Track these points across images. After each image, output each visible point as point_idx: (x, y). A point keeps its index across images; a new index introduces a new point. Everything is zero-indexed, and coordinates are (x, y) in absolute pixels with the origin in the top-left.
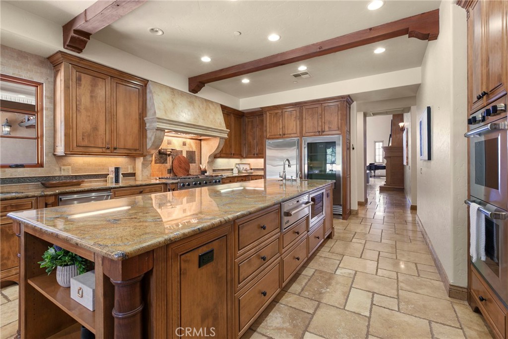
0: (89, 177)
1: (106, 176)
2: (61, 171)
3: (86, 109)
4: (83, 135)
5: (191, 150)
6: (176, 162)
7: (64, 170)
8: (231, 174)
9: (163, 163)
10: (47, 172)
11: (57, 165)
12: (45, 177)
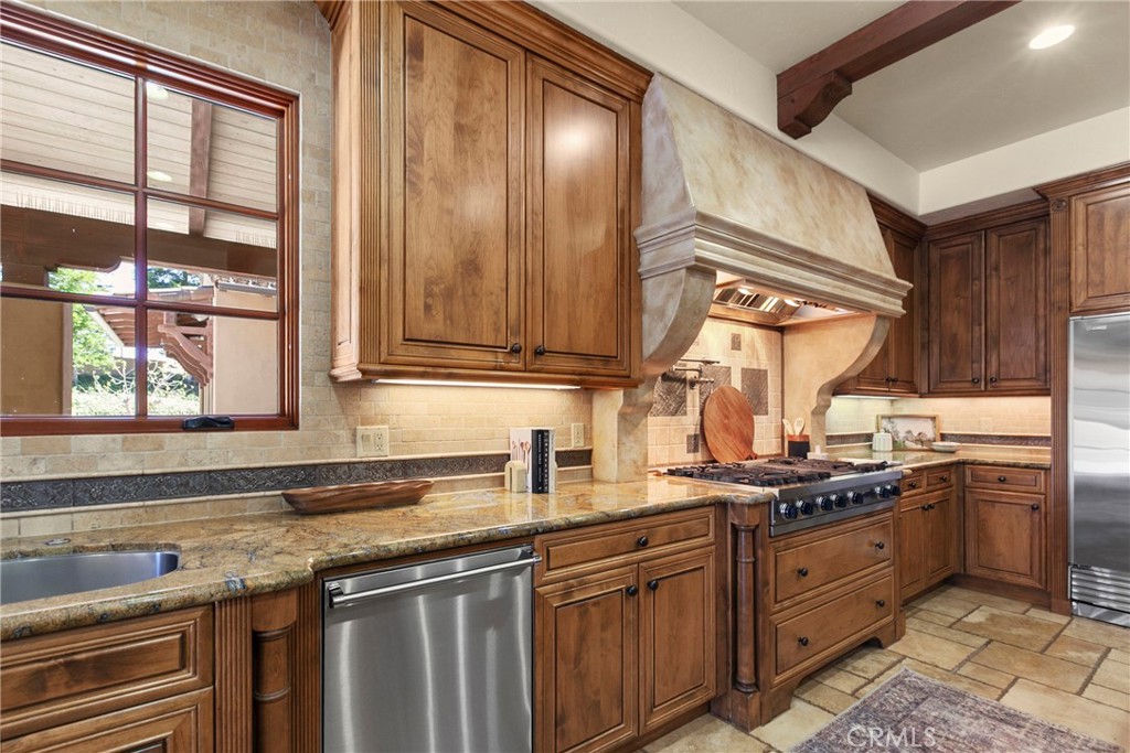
0: (446, 467)
1: (499, 461)
2: (354, 442)
3: (440, 182)
4: (429, 294)
5: (756, 367)
6: (713, 411)
7: (365, 438)
8: (867, 451)
9: (674, 414)
10: (309, 449)
11: (343, 421)
12: (303, 467)
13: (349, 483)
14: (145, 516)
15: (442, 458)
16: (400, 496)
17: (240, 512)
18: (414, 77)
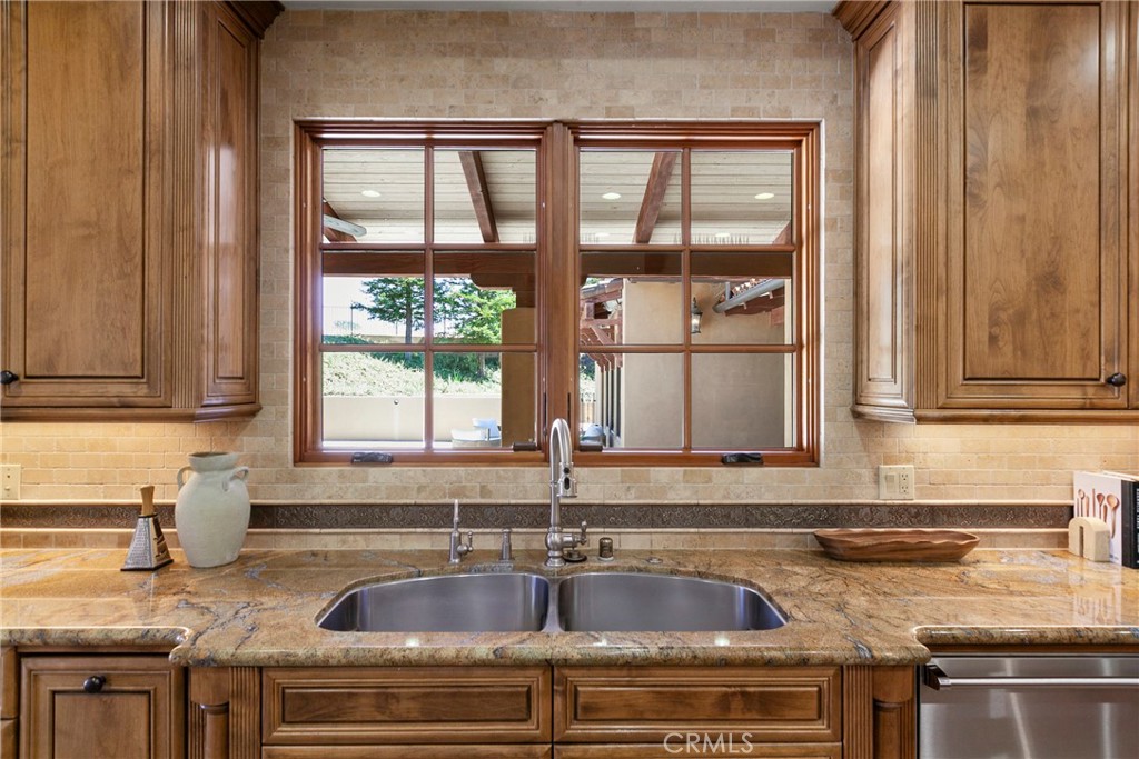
0: (983, 516)
1: (1055, 515)
2: (877, 482)
3: (1008, 185)
4: (994, 322)
7: (889, 479)
10: (832, 487)
11: (866, 459)
12: (826, 506)
13: (872, 526)
14: (699, 542)
15: (979, 505)
16: (943, 552)
17: (771, 546)
18: (976, 72)
